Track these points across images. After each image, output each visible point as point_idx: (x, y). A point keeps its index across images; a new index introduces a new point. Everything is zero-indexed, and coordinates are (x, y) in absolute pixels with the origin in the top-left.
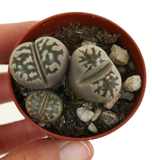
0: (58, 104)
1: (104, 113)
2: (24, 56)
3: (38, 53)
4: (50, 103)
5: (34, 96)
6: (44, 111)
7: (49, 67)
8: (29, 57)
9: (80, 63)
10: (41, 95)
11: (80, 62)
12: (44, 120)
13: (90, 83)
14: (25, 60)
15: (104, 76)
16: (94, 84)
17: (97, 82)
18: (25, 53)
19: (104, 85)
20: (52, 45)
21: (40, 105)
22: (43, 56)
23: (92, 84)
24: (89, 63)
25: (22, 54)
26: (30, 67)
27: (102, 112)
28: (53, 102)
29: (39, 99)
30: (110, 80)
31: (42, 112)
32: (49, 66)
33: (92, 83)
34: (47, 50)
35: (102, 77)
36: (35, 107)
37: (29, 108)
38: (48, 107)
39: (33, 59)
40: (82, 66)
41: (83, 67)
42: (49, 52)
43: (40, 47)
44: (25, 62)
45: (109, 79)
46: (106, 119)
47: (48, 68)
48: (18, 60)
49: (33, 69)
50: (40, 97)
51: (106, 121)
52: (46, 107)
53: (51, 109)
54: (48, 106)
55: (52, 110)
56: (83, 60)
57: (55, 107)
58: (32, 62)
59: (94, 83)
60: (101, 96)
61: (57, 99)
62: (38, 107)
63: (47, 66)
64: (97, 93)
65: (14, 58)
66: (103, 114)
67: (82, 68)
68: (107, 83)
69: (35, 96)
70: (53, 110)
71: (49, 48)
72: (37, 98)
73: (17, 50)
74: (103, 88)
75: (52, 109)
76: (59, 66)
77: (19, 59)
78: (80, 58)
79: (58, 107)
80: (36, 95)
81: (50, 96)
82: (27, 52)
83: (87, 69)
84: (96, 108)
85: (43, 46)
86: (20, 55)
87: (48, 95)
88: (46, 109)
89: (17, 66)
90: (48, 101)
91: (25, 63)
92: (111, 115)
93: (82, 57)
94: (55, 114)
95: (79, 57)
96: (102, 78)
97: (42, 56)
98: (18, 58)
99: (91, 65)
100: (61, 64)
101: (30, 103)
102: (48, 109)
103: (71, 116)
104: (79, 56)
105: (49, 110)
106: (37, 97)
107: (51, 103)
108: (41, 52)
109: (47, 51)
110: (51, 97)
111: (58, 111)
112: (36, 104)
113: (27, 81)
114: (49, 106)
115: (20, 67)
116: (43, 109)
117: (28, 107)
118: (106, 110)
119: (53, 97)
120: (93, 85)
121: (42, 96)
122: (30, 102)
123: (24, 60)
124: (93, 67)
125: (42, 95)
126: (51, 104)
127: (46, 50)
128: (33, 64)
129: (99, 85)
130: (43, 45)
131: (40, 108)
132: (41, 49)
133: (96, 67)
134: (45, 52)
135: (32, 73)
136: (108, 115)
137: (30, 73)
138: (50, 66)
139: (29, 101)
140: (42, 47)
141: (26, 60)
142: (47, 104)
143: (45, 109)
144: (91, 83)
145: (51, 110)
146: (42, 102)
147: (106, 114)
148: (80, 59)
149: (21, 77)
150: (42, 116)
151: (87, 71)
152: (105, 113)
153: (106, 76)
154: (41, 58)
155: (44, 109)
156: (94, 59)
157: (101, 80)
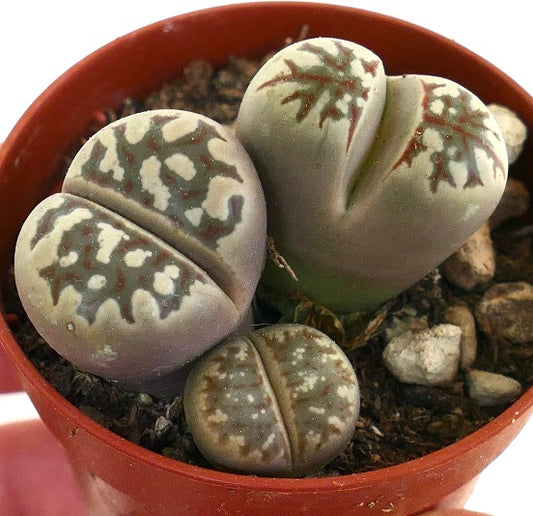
0: (328, 346)
1: (485, 303)
2: (82, 238)
3: (118, 196)
4: (294, 363)
5: (216, 378)
6: (293, 407)
7: (205, 211)
8: (100, 230)
9: (306, 120)
10: (237, 356)
11: (301, 116)
12: (319, 445)
13: (391, 167)
14: (98, 246)
15: (420, 111)
16: (409, 162)
17: (416, 146)
18: (76, 227)
19: (448, 141)
20: (152, 128)
21: (265, 396)
22: (151, 191)
23: (404, 164)
24: (338, 95)
25: (67, 236)
26: (136, 258)
27: (473, 313)
28: (303, 350)
29: (242, 374)
30: (452, 111)
31: (292, 415)
32: (199, 206)
33: (399, 163)
34: (147, 157)
35: (418, 119)
36: (255, 416)
37: (231, 437)
38: (301, 382)
39: (118, 226)
40: (321, 126)
41: (324, 124)
42: (162, 159)
43: (111, 172)
44: (100, 252)
45: (445, 112)
46: (509, 324)
47: (205, 217)
48: (71, 266)
49: (148, 259)
50: (242, 366)
51: (512, 330)
52: (292, 385)
53: (316, 378)
54: (297, 377)
55: (323, 379)
56: (309, 100)
57: (324, 361)
58: (127, 238)
59: (408, 157)
60: (465, 186)
61: (305, 333)
62: (264, 406)
63: (194, 216)
64: (443, 185)
65: (48, 273)
66: (484, 310)
67: (326, 132)
68: (449, 125)
69: (223, 376)
70: (328, 379)
71: (154, 144)
72: (232, 376)
73: (34, 242)
74: (452, 151)
75: (320, 376)
76: (235, 182)
77: (72, 258)
78: (291, 103)
79: (334, 357)
80: (222, 370)
81: (272, 343)
82: (78, 221)
83: (345, 123)
84: (443, 309)
85: (119, 158)
86: (60, 246)
87: (263, 343)
88: (301, 393)
89: (81, 287)
90: (280, 361)
91: (104, 255)
92: (516, 295)
93: (296, 96)
94: (345, 387)
95: (286, 101)
96: (421, 120)
97: (147, 192)
98: (64, 259)
99: (348, 98)
100: (240, 171)
101: (220, 416)
102: (304, 388)
103: (382, 400)
104: (283, 98)
105: (311, 387)
106: (228, 374)
107: (300, 357)
108: (131, 186)
109: (153, 158)
110: (281, 338)
111: (344, 371)
112: (246, 401)
113: (163, 315)
114: (300, 374)
115: (96, 282)
116: (289, 403)
117: (224, 438)
118: (478, 296)
119: (286, 334)
120: (410, 166)
121: (243, 359)
122: (219, 411)
123: (90, 249)
124: (360, 102)
125: (242, 355)
126: (299, 363)
127: (145, 163)
128: (136, 242)
129: (430, 151)
130: (115, 155)
131: (274, 407)
132: (119, 174)
133: (370, 94)
134: (150, 168)
135: (158, 275)
136: (504, 301)
137: (152, 279)
138: (204, 204)
139: (211, 411)
140: (121, 165)
141: (102, 244)
142: (285, 374)
143: (295, 396)
144: (395, 167)
145: (319, 381)
146: (261, 379)
147: (495, 302)
148: (296, 105)
149: (131, 320)
150: (302, 435)
151: (352, 130)
152: (491, 303)
153: (426, 104)
154: (148, 200)
155: (292, 398)
156: (341, 74)
157: (421, 129)
